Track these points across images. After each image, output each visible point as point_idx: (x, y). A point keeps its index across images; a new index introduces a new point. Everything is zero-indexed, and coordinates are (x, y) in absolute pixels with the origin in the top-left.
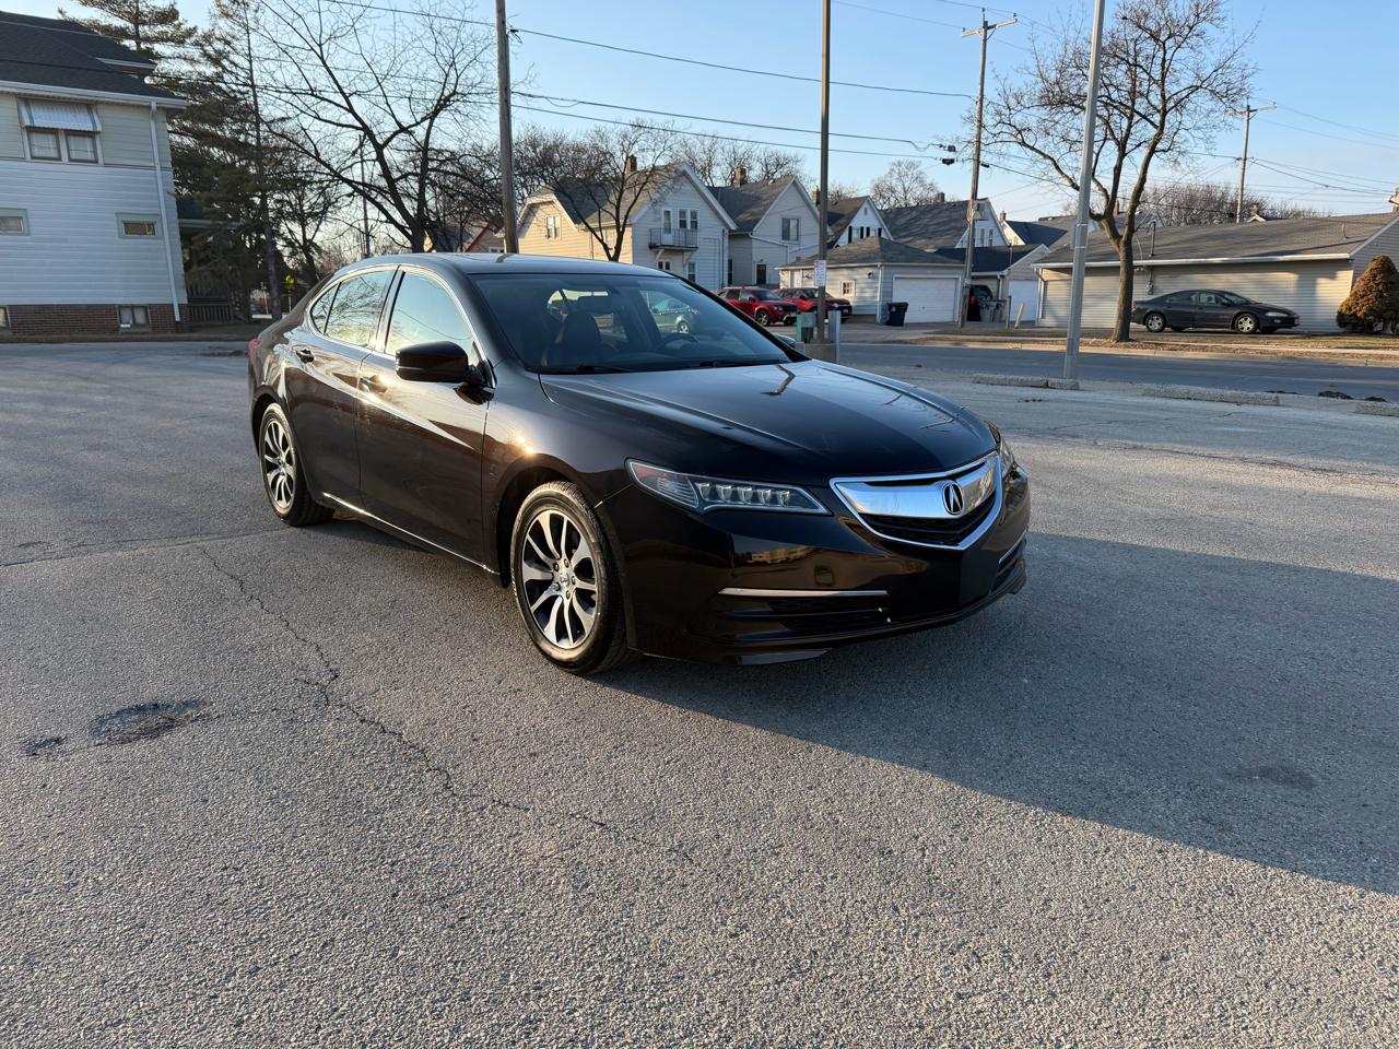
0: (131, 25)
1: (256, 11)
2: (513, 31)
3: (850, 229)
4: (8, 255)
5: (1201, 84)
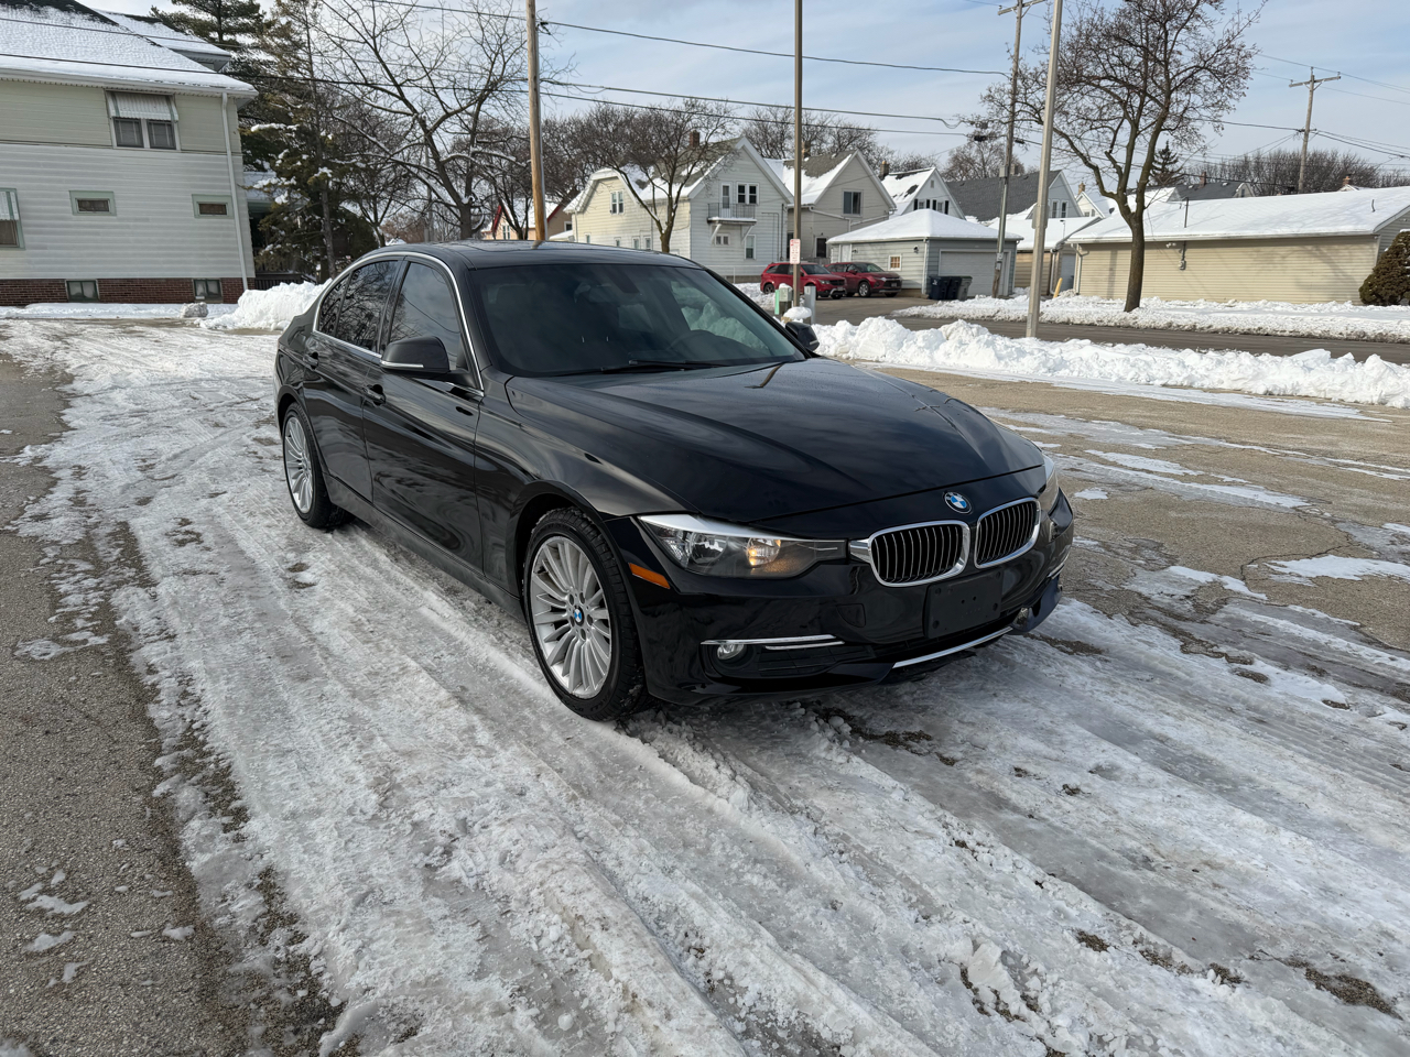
0: (213, 18)
1: (315, 7)
2: (543, 24)
3: (916, 201)
4: (97, 234)
5: (1204, 64)
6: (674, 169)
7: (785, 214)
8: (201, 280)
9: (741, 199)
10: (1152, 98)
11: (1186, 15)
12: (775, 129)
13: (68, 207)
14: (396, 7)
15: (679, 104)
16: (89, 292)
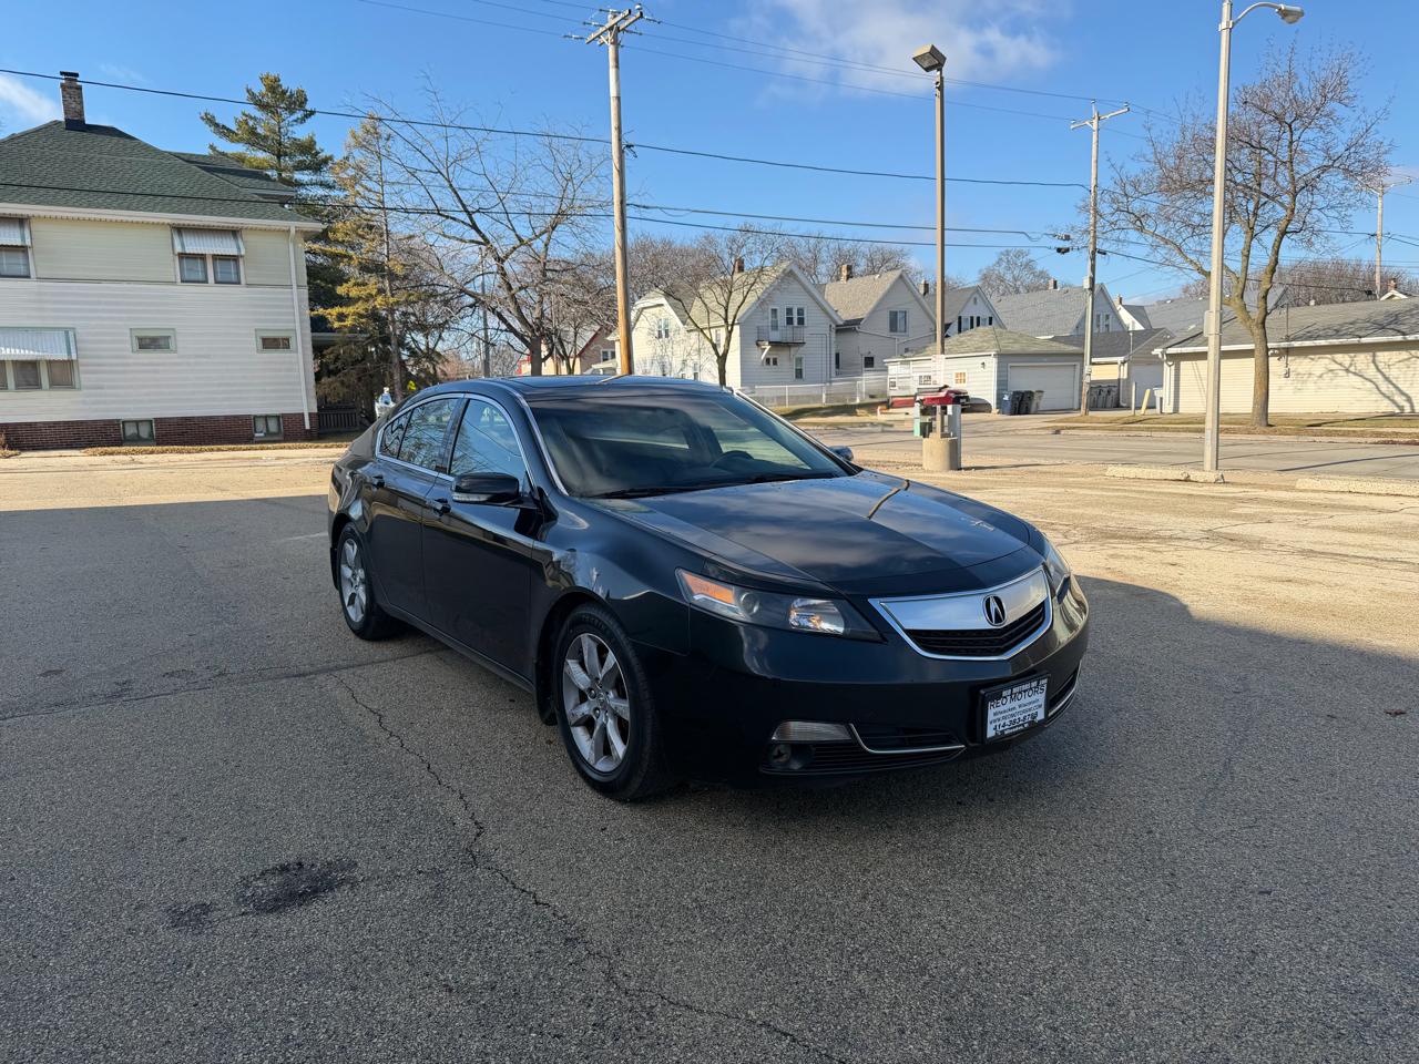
0: (273, 157)
1: (388, 139)
2: (628, 146)
3: (959, 318)
4: (157, 372)
5: (1332, 163)
6: (731, 292)
7: (833, 335)
8: (261, 416)
9: (790, 321)
13: (127, 345)
16: (144, 431)
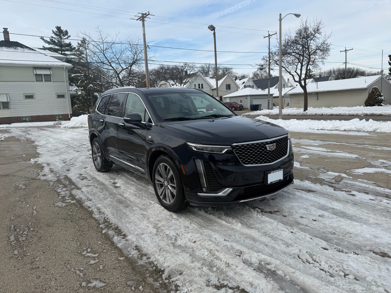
0: (60, 48)
1: (88, 44)
2: (148, 46)
3: (245, 86)
4: (30, 104)
5: (318, 48)
6: (182, 81)
7: (211, 91)
8: (58, 115)
9: (199, 87)
10: (306, 57)
11: (312, 37)
12: (207, 69)
13: (23, 97)
14: (109, 43)
15: (182, 64)
16: (27, 119)
